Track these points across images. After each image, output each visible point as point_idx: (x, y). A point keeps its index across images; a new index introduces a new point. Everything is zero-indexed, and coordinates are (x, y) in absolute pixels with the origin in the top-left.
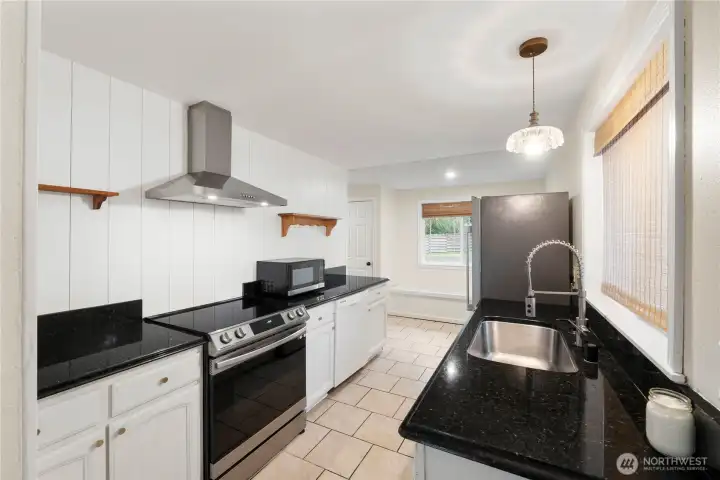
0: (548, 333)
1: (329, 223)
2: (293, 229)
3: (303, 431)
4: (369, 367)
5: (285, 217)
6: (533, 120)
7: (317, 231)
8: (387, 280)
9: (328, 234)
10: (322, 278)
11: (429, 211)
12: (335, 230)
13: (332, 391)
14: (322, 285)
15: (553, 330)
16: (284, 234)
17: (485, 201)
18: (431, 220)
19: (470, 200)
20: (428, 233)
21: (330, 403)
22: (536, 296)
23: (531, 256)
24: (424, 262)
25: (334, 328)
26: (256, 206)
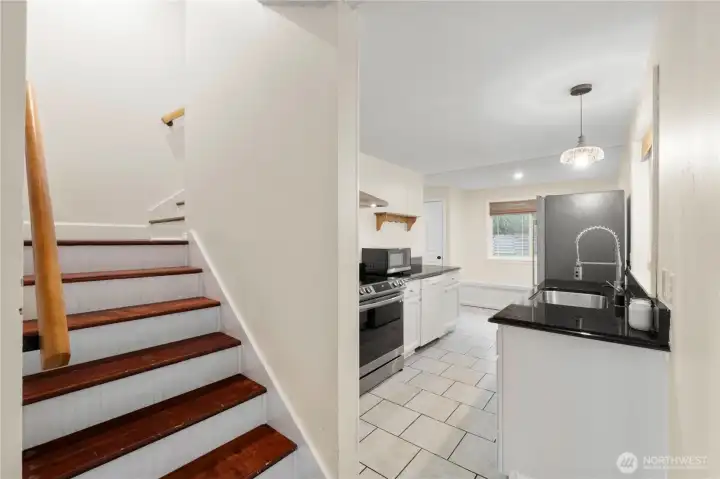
0: (598, 300)
1: (410, 220)
2: (386, 225)
3: (401, 370)
4: (446, 338)
5: (379, 216)
6: (581, 141)
7: (400, 227)
8: (458, 269)
9: (409, 229)
10: (408, 263)
11: (496, 209)
12: (414, 226)
13: (418, 349)
14: (409, 268)
15: (601, 297)
16: (378, 228)
17: (549, 200)
18: (498, 217)
19: (535, 198)
20: (495, 233)
21: (417, 357)
22: (583, 266)
23: (579, 236)
24: (490, 256)
25: (421, 300)
26: (367, 206)
